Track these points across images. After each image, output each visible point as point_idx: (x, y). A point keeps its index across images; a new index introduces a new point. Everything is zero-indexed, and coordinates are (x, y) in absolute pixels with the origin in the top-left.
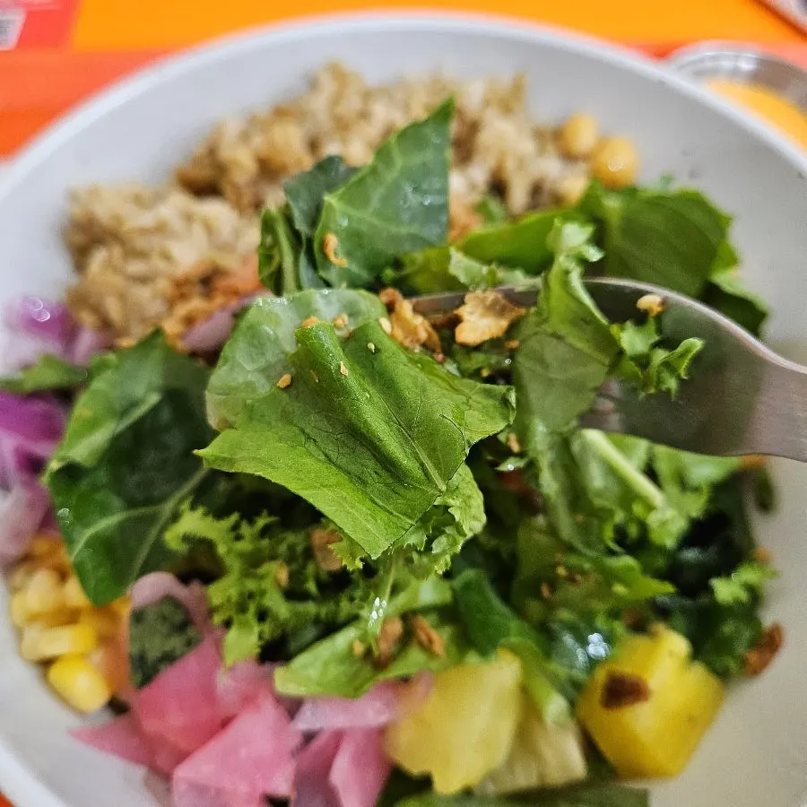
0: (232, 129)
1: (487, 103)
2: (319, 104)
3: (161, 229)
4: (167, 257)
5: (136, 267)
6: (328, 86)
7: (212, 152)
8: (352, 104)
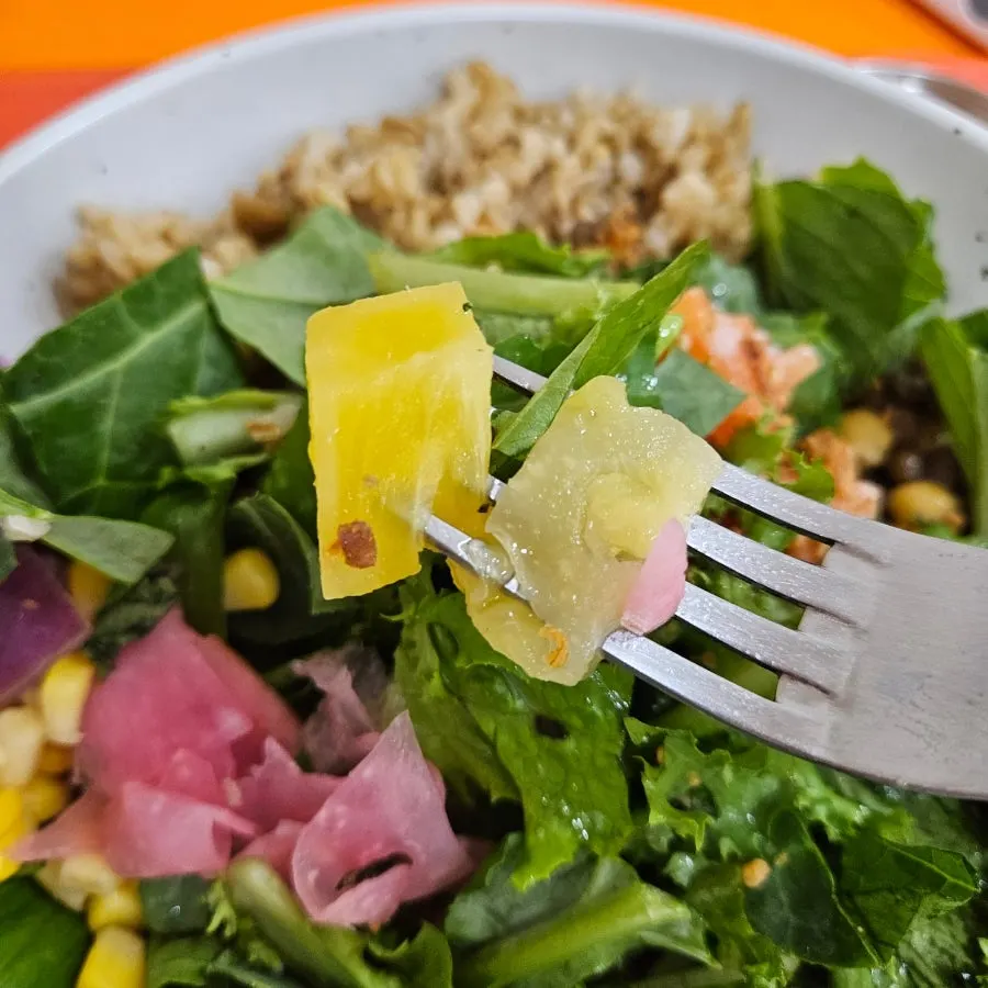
0: (316, 156)
1: (691, 140)
2: (449, 118)
6: (465, 96)
7: (286, 176)
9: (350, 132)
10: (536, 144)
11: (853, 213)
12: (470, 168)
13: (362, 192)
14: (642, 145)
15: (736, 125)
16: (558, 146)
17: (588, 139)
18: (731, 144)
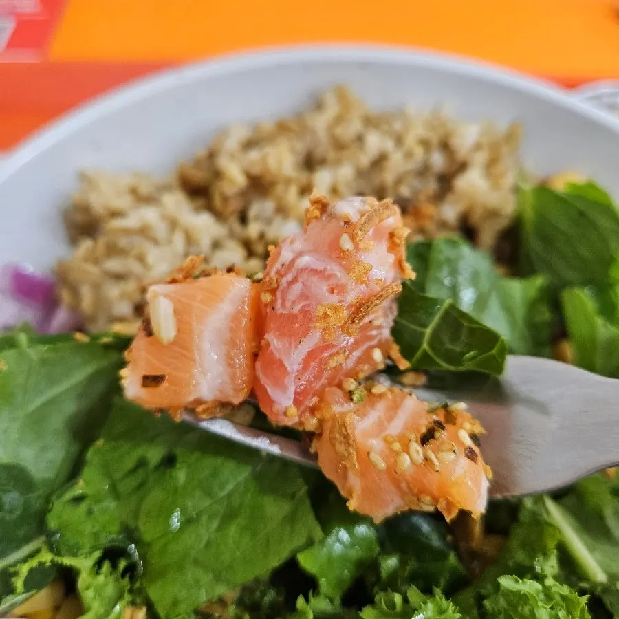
0: (232, 143)
1: (478, 147)
2: (320, 123)
3: (144, 231)
4: (141, 259)
5: (114, 265)
6: (332, 109)
7: (212, 155)
8: (353, 127)
9: (256, 128)
10: (375, 142)
11: (582, 214)
12: (331, 155)
13: (256, 170)
14: (445, 146)
15: (511, 137)
16: (389, 145)
17: (411, 140)
18: (505, 150)
